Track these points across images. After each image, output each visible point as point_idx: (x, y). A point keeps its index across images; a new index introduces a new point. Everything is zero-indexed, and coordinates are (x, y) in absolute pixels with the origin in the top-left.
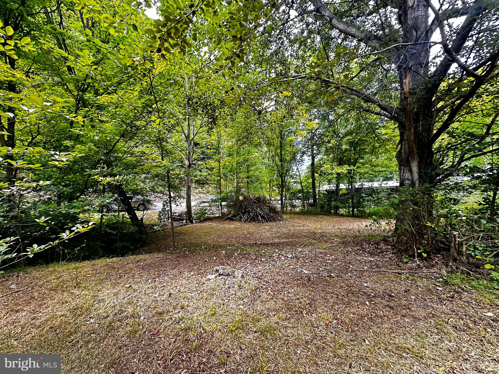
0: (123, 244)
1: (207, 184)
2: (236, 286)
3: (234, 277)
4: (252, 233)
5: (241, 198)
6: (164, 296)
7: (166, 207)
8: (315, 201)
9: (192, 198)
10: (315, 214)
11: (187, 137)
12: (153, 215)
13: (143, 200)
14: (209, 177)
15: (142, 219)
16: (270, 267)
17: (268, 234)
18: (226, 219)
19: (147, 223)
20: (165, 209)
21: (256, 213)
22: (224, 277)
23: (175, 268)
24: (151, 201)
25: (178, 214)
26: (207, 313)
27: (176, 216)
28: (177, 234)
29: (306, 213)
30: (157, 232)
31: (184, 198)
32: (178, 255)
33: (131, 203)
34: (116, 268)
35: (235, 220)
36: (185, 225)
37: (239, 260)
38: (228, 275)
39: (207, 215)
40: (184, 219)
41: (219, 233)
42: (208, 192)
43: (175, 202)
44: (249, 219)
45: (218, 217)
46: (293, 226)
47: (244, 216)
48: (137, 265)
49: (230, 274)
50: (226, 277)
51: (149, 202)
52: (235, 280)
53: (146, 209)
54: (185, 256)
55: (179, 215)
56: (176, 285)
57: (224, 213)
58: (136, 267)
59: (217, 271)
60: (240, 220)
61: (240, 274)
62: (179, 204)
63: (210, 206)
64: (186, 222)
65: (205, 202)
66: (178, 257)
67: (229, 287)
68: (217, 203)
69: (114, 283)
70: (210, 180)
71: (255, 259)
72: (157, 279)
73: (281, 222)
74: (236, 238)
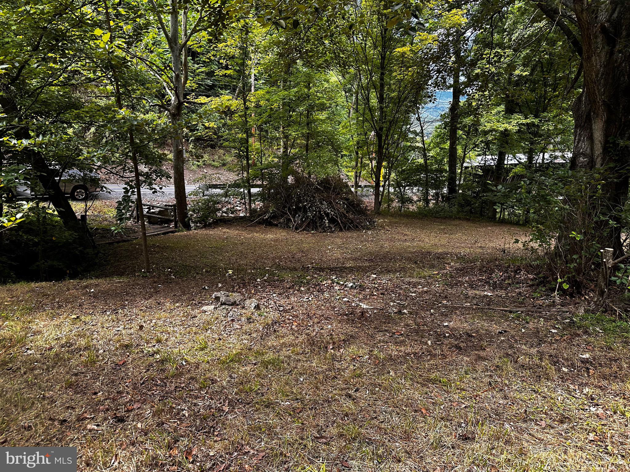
0: (50, 262)
1: (221, 147)
2: (243, 319)
3: (243, 307)
4: (307, 250)
5: (290, 179)
6: (132, 330)
7: (129, 194)
8: (452, 190)
9: (188, 176)
10: (445, 218)
11: (172, 40)
12: (106, 210)
13: (84, 179)
14: (225, 132)
15: (84, 217)
16: (310, 299)
17: (337, 254)
18: (260, 223)
19: (94, 225)
20: (129, 197)
21: (320, 212)
22: (227, 307)
23: (150, 298)
24: (99, 179)
25: (158, 210)
26: (194, 347)
27: (153, 213)
28: (157, 249)
29: (426, 216)
30: (116, 245)
31: (168, 177)
32: (156, 280)
33: (60, 184)
34: (49, 295)
35: (276, 225)
36: (172, 232)
37: (261, 288)
38: (234, 304)
39: (219, 215)
40: (172, 221)
41: (240, 248)
42: (224, 165)
43: (150, 184)
44: (305, 224)
45: (242, 217)
46: (392, 240)
47: (294, 218)
48: (85, 291)
49: (238, 302)
50: (230, 308)
51: (95, 182)
52: (244, 311)
53: (89, 197)
54: (167, 282)
55: (160, 211)
56: (151, 318)
57: (255, 210)
58: (84, 295)
59: (217, 298)
60: (286, 226)
61: (253, 304)
62: (158, 189)
63: (226, 195)
64: (176, 226)
65: (215, 186)
66: (155, 282)
67: (233, 320)
68: (242, 190)
69: (51, 313)
70: (226, 140)
71: (289, 288)
72: (120, 311)
73: (370, 232)
74: (274, 259)
